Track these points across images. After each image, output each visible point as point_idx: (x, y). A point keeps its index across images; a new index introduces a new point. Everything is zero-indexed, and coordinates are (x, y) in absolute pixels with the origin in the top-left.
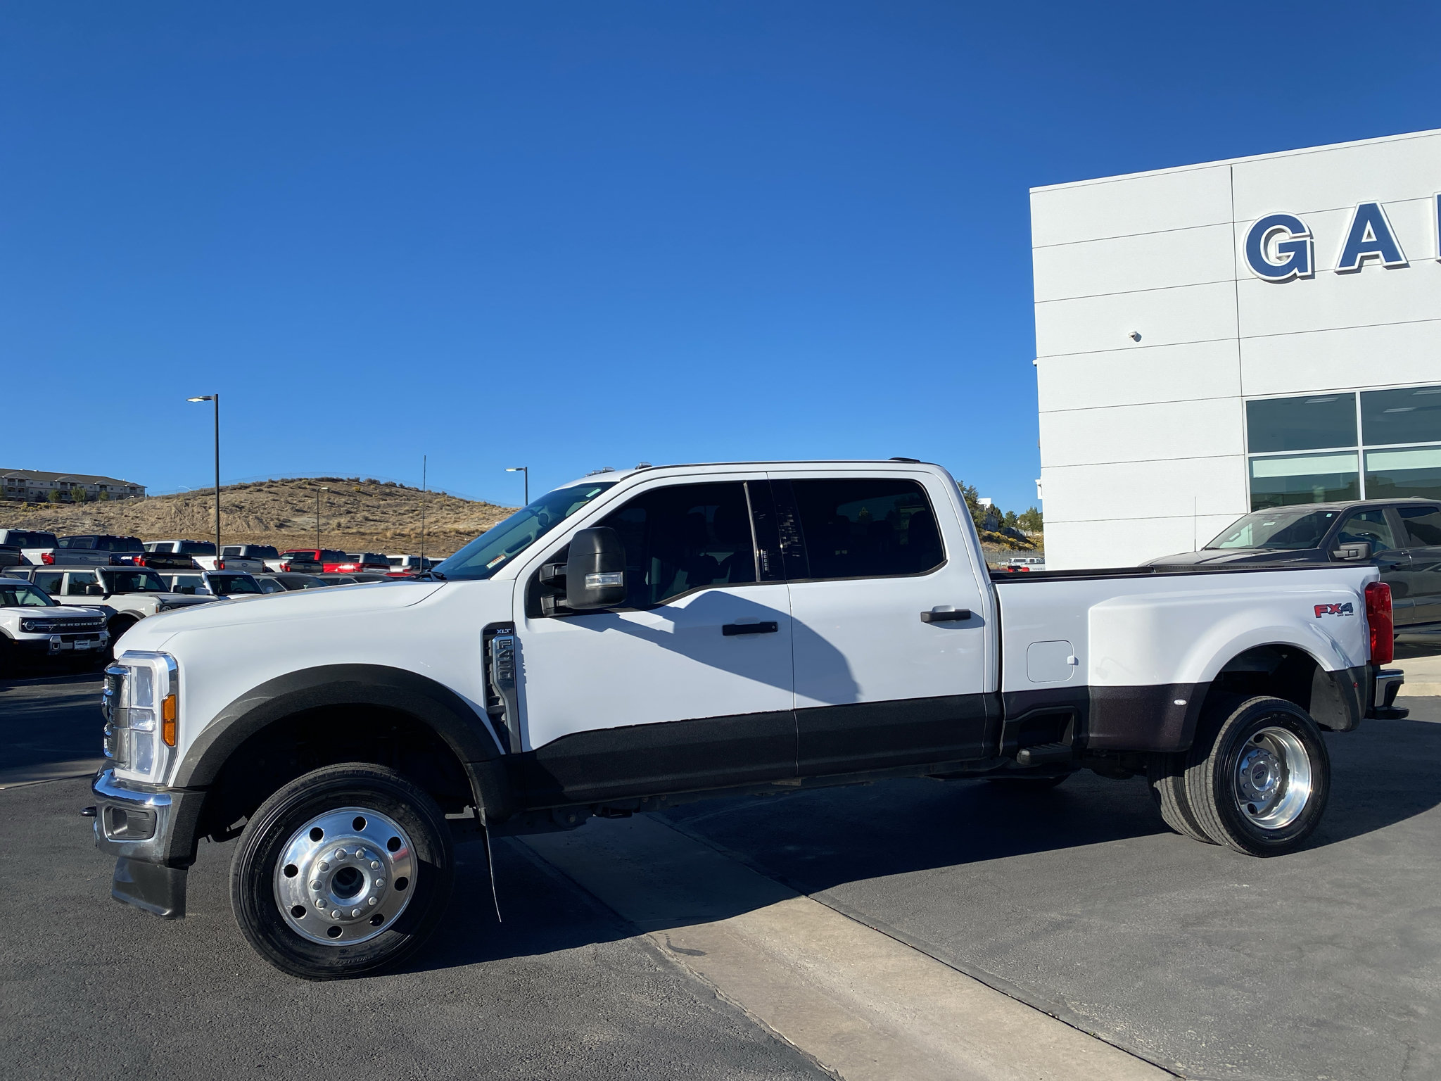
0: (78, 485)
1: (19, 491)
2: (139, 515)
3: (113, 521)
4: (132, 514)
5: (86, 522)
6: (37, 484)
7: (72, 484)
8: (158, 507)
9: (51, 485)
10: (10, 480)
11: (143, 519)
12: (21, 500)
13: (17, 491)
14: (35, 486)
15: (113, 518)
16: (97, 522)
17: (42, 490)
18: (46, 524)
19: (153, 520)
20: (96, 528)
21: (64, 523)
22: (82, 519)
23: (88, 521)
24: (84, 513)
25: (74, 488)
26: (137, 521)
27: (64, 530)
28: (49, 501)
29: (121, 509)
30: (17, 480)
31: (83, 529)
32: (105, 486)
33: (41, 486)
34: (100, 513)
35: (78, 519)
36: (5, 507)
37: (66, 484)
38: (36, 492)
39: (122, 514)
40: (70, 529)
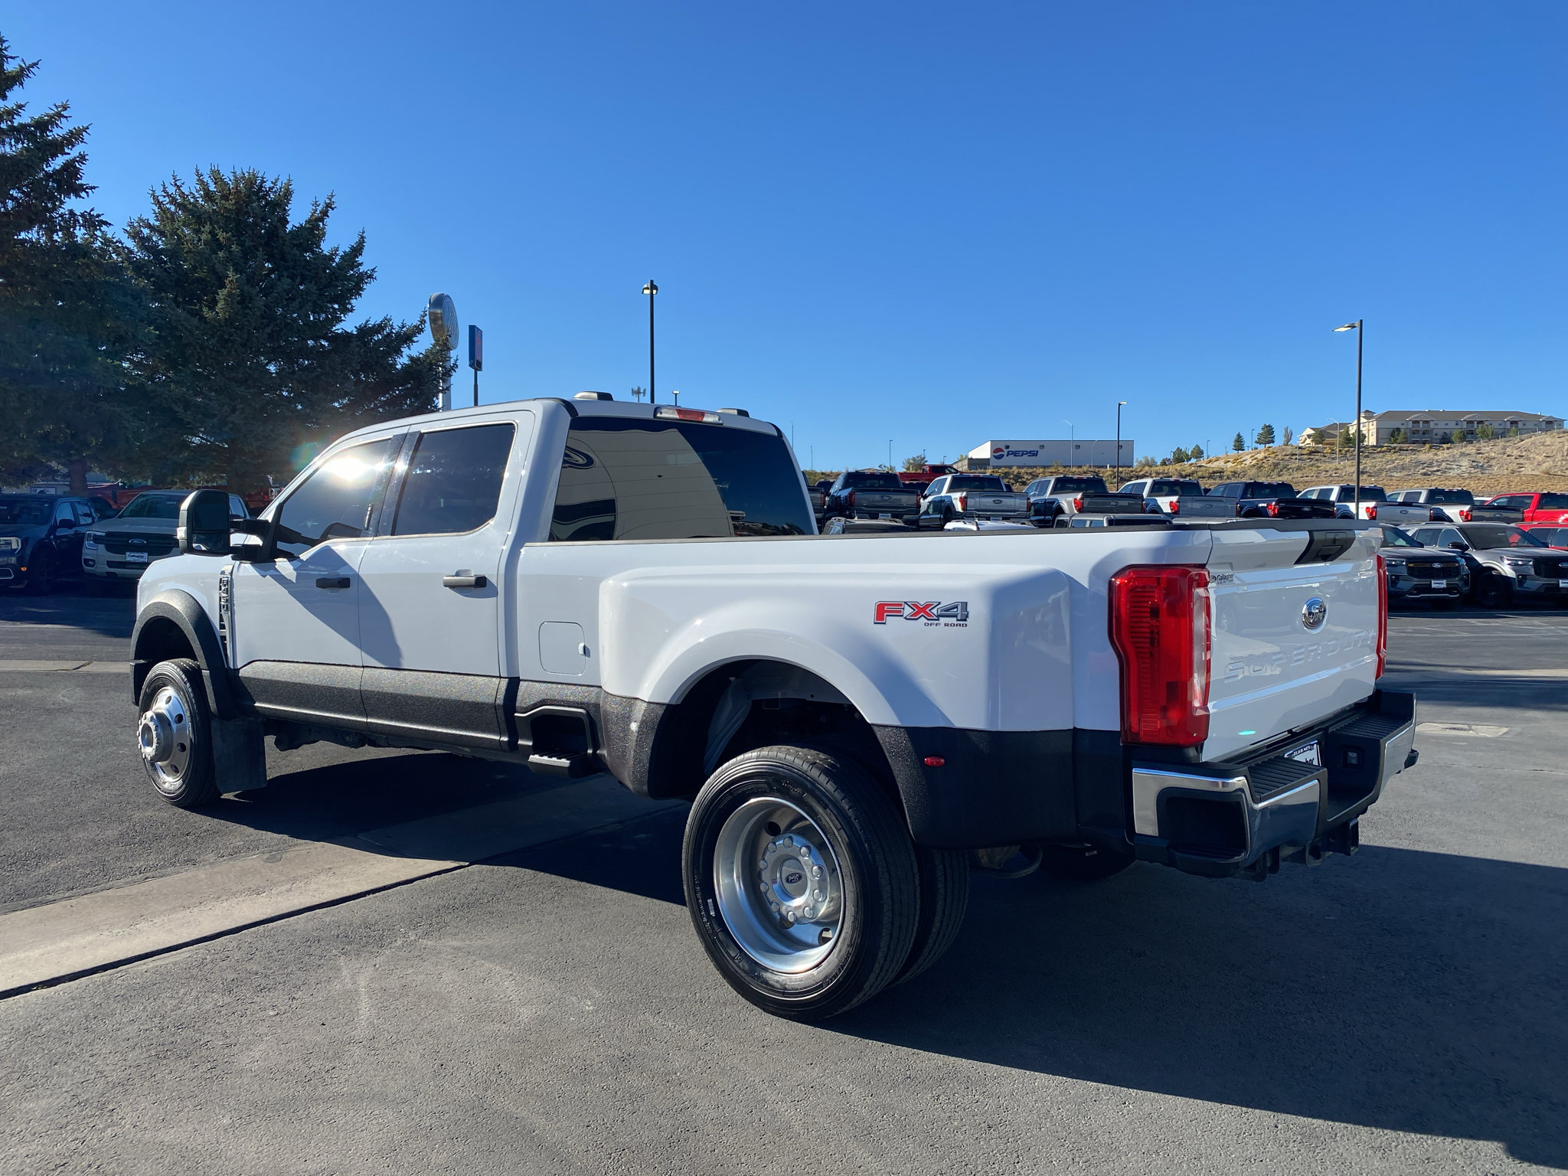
0: (1486, 423)
1: (1424, 434)
2: (1524, 454)
3: (1493, 462)
4: (1516, 453)
5: (1463, 464)
6: (1442, 425)
7: (1479, 423)
8: (1548, 443)
9: (1457, 424)
10: (1416, 422)
11: (1528, 459)
12: (1424, 443)
13: (1421, 433)
14: (1439, 427)
15: (1494, 458)
16: (1475, 464)
17: (1447, 431)
18: (1421, 467)
19: (1540, 458)
20: (1473, 470)
21: (1439, 466)
22: (1459, 461)
23: (1465, 463)
24: (1463, 454)
25: (1480, 426)
26: (1521, 461)
27: (1439, 473)
28: (1452, 443)
29: (1504, 448)
30: (1421, 422)
31: (1459, 472)
32: (1516, 422)
33: (1447, 427)
34: (1480, 453)
35: (1454, 461)
36: (1407, 450)
37: (1472, 422)
38: (1441, 433)
39: (1504, 453)
40: (1445, 472)
